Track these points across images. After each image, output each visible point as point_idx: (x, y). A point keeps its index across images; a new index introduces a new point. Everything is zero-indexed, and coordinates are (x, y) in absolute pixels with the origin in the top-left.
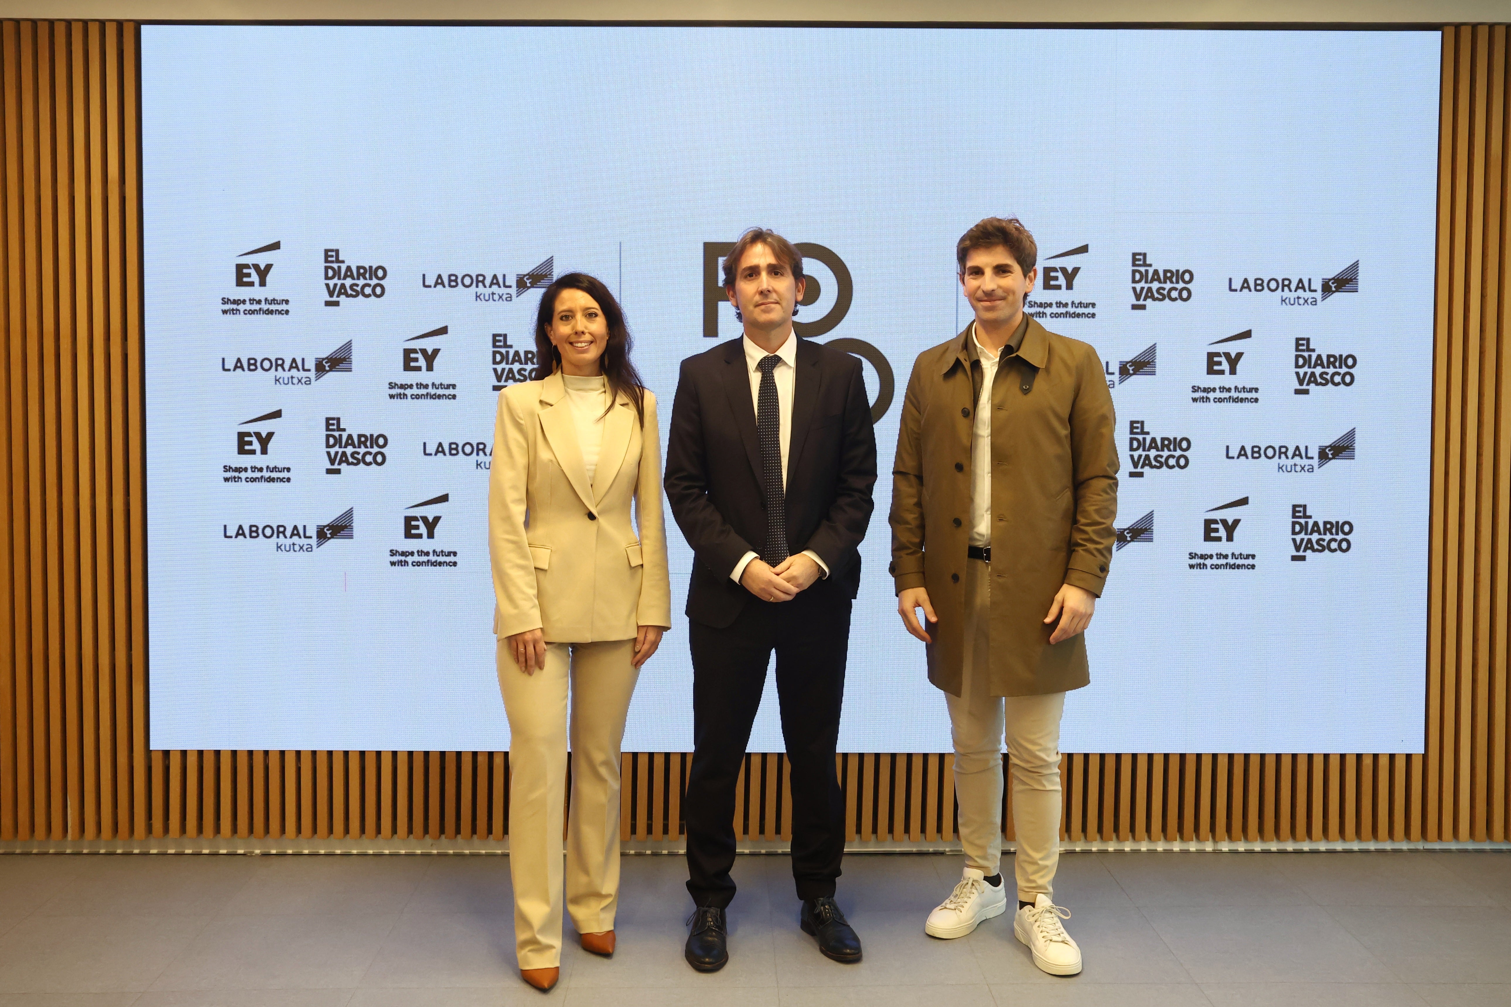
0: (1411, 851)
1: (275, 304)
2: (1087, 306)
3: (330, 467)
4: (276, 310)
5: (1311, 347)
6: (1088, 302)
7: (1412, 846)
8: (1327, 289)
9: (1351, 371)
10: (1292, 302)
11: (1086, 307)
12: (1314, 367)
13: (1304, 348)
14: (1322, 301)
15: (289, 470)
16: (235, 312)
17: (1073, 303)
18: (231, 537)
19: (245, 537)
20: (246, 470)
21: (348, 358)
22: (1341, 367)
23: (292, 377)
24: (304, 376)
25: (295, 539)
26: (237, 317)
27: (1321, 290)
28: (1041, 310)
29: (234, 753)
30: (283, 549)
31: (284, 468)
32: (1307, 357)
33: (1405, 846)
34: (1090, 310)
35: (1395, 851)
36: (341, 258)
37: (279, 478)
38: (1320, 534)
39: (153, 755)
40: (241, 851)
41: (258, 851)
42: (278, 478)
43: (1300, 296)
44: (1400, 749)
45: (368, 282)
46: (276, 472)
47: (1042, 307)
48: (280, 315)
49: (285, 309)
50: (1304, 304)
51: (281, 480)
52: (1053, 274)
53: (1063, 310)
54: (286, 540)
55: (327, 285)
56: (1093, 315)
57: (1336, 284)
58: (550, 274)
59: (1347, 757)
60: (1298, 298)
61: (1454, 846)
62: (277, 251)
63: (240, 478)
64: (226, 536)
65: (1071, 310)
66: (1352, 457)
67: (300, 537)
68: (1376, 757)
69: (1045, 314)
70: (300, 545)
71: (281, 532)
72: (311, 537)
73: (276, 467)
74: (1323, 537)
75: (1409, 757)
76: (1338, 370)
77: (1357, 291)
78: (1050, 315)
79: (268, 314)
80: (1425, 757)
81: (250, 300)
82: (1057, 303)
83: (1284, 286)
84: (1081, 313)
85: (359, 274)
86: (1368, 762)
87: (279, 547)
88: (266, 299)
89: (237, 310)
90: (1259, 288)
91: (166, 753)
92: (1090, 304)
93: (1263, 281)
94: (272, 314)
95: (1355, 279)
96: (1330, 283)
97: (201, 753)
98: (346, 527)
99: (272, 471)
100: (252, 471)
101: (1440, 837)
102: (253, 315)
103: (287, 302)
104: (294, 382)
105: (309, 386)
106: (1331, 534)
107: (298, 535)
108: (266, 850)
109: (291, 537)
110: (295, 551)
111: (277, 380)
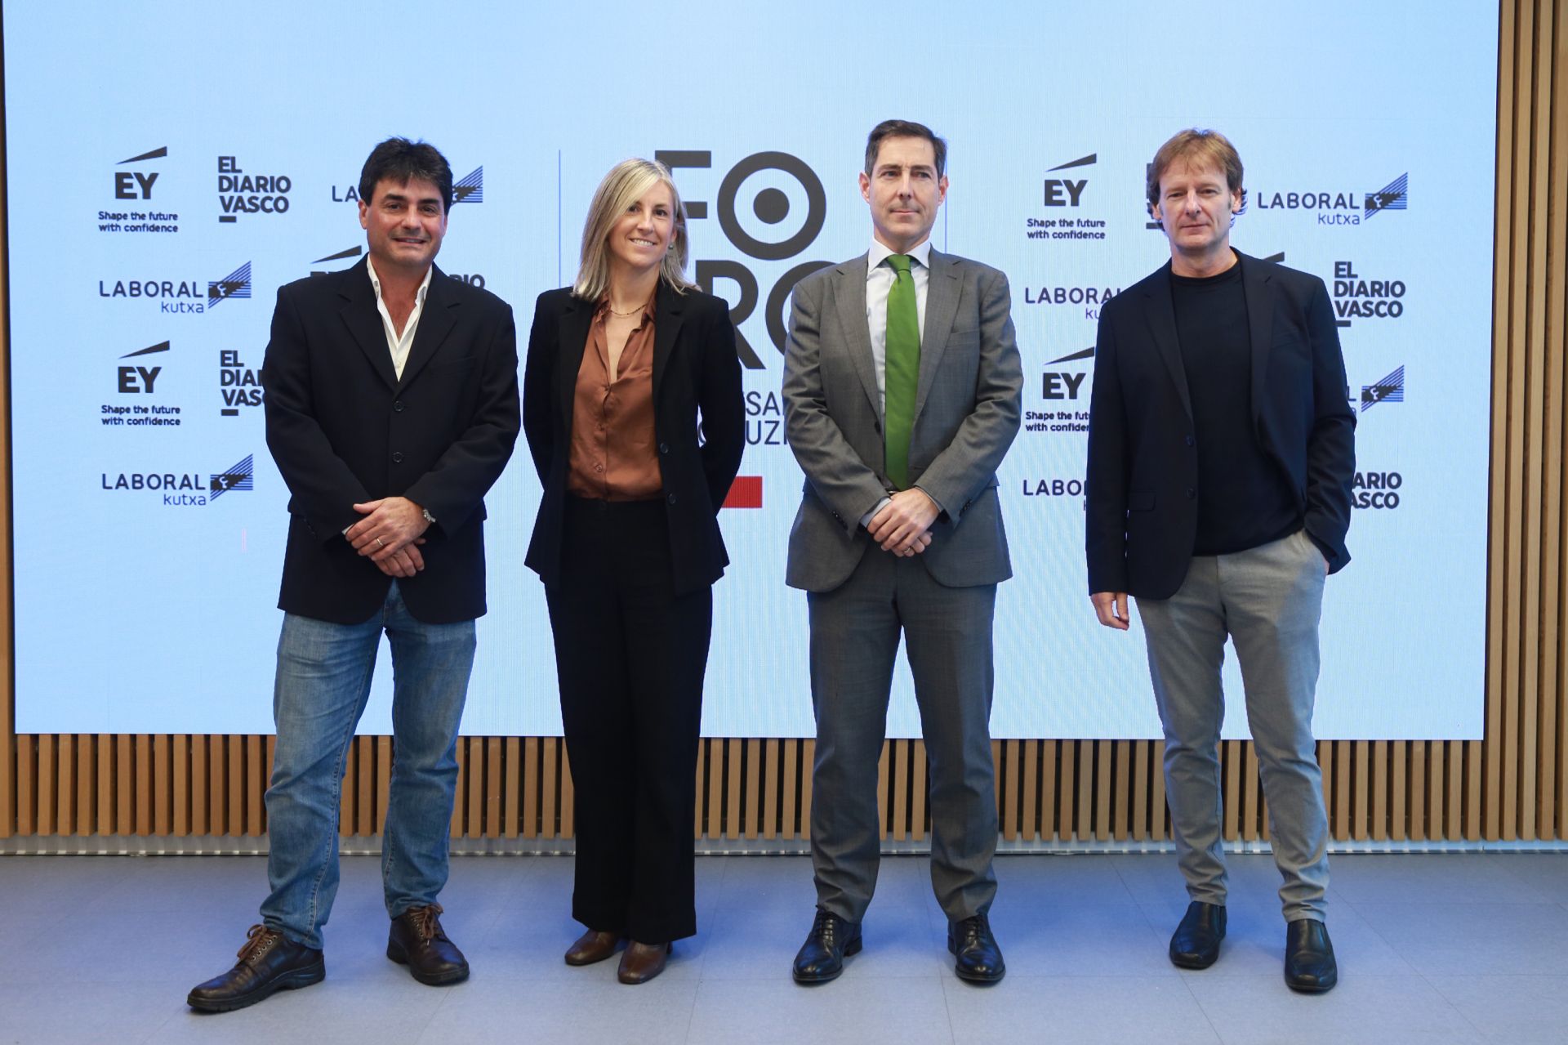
0: (1469, 852)
1: (161, 219)
2: (1095, 224)
3: (226, 407)
4: (163, 227)
5: (1353, 272)
6: (1097, 220)
7: (1471, 847)
8: (1370, 205)
9: (1399, 300)
10: (1331, 221)
11: (1094, 226)
12: (1357, 295)
13: (1345, 273)
14: (1366, 219)
15: (178, 410)
16: (114, 228)
17: (1079, 221)
18: (110, 488)
19: (127, 488)
20: (128, 410)
21: (247, 282)
22: (1387, 295)
23: (182, 304)
24: (195, 303)
25: (186, 490)
26: (117, 233)
27: (1364, 207)
28: (1042, 229)
29: (114, 737)
30: (172, 503)
31: (173, 409)
32: (1348, 283)
33: (1462, 847)
34: (1098, 229)
35: (1450, 853)
36: (237, 168)
37: (167, 420)
38: (1364, 487)
39: (19, 740)
40: (123, 852)
41: (143, 852)
42: (165, 420)
43: (1340, 214)
44: (1457, 735)
45: (270, 194)
46: (163, 412)
47: (1043, 225)
48: (168, 232)
49: (173, 226)
50: (1344, 223)
51: (169, 422)
52: (1055, 188)
53: (1067, 229)
54: (174, 491)
55: (222, 198)
56: (1102, 235)
57: (1381, 200)
58: (478, 187)
59: (1396, 744)
60: (1338, 216)
61: (1518, 846)
62: (163, 158)
63: (122, 420)
64: (105, 487)
65: (1076, 229)
66: (1400, 400)
67: (191, 488)
68: (1428, 743)
69: (1047, 233)
70: (191, 498)
71: (169, 483)
72: (204, 488)
73: (163, 408)
74: (1367, 490)
75: (1466, 744)
76: (1384, 299)
77: (1405, 208)
78: (1053, 235)
79: (153, 231)
80: (1484, 743)
81: (132, 214)
82: (1060, 221)
83: (1321, 202)
84: (1088, 233)
85: (259, 186)
86: (1419, 751)
87: (166, 500)
88: (151, 214)
89: (117, 226)
90: (1293, 204)
91: (35, 738)
92: (1098, 222)
93: (1297, 196)
94: (158, 231)
95: (1403, 194)
96: (1375, 199)
97: (75, 737)
98: (244, 476)
99: (159, 412)
100: (136, 412)
101: (1501, 835)
102: (135, 232)
103: (175, 217)
104: (184, 310)
105: (201, 314)
106: (1377, 487)
107: (189, 485)
108: (152, 851)
109: (181, 488)
110: (185, 504)
111: (164, 307)
